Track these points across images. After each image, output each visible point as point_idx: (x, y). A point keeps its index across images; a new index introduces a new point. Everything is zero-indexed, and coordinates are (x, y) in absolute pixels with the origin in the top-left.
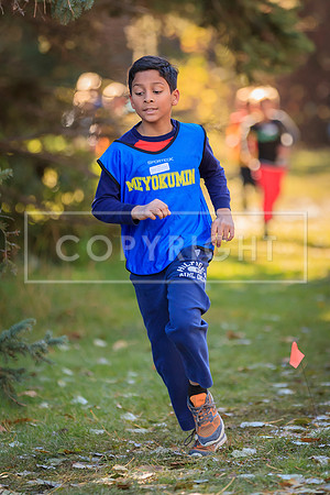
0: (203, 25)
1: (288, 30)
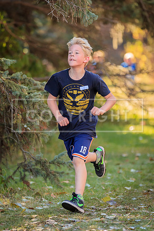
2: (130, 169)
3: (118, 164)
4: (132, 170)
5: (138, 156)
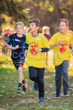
0: (9, 16)
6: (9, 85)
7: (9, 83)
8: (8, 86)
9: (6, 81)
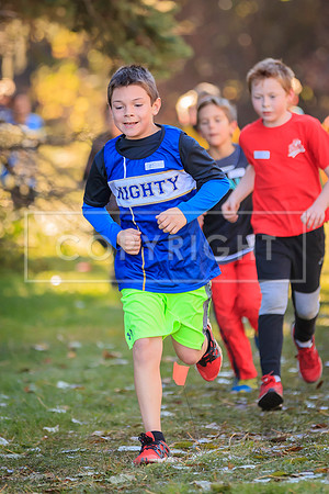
1: (164, 34)
2: (54, 381)
3: (27, 370)
4: (61, 385)
5: (74, 350)
6: (89, 374)
7: (87, 368)
8: (85, 381)
9: (71, 355)
